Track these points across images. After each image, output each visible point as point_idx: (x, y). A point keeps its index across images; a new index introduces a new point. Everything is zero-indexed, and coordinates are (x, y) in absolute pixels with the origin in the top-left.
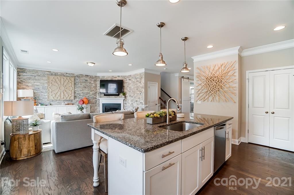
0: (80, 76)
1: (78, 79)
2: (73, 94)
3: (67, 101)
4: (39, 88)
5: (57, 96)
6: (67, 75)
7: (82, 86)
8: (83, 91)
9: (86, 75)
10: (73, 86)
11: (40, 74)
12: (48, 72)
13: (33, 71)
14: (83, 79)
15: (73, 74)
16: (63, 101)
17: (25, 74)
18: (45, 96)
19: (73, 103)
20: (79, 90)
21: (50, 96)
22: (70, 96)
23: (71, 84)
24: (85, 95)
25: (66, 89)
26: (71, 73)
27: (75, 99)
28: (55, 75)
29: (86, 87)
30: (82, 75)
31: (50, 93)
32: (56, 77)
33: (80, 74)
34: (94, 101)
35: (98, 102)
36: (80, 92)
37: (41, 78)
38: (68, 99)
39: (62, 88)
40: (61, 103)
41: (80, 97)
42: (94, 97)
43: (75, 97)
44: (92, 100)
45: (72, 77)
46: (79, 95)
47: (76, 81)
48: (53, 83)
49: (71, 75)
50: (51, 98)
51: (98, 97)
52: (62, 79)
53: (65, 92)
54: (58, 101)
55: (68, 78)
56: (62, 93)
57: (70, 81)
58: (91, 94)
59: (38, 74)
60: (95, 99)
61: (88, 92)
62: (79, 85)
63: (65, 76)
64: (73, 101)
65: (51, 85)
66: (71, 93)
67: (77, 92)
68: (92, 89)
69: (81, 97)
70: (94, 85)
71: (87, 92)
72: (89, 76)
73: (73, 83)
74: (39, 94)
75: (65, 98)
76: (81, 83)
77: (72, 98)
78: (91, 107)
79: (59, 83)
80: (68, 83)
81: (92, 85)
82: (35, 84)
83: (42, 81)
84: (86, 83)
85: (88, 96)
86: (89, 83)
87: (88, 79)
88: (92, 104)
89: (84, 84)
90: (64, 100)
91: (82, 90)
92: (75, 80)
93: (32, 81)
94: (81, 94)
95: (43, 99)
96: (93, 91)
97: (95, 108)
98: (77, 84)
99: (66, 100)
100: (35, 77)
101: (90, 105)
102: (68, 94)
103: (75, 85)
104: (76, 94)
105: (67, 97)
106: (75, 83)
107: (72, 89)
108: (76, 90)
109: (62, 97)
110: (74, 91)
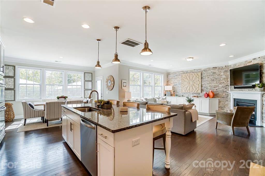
0: (207, 70)
1: (205, 73)
2: (200, 88)
3: (195, 93)
4: (177, 84)
5: (187, 90)
6: (195, 71)
7: (209, 79)
8: (211, 84)
9: (213, 68)
10: (200, 80)
11: (177, 74)
12: (182, 71)
13: (173, 73)
14: (211, 72)
15: (200, 69)
17: (170, 76)
18: (180, 89)
19: (200, 95)
20: (206, 84)
21: (183, 89)
22: (197, 89)
23: (198, 78)
24: (212, 88)
25: (194, 84)
26: (198, 69)
27: (201, 92)
28: (186, 73)
29: (213, 80)
30: (209, 68)
31: (183, 87)
32: (187, 75)
33: (207, 68)
34: (224, 94)
35: (229, 96)
36: (208, 86)
37: (178, 77)
38: (196, 92)
39: (191, 83)
41: (207, 90)
42: (225, 90)
43: (202, 90)
44: (221, 94)
45: (199, 72)
46: (206, 89)
47: (203, 75)
48: (185, 80)
49: (198, 70)
50: (183, 91)
51: (230, 90)
52: (191, 76)
53: (193, 86)
54: (188, 94)
55: (196, 74)
56: (191, 88)
57: (197, 76)
58: (220, 87)
59: (176, 74)
60: (226, 93)
61: (217, 85)
62: (206, 79)
63: (193, 72)
64: (200, 94)
65: (183, 81)
66: (198, 87)
67: (204, 86)
68: (221, 81)
69: (209, 90)
70: (224, 76)
71: (215, 85)
72: (218, 67)
73: (200, 77)
74: (177, 88)
75: (193, 91)
76: (209, 77)
77: (200, 91)
78: (220, 102)
79: (189, 79)
80: (196, 78)
81: (222, 77)
82: (175, 81)
83: (178, 79)
84: (213, 75)
85: (216, 90)
86: (218, 75)
87: (216, 71)
88: (222, 98)
89: (211, 77)
90: (193, 93)
91: (209, 83)
92: (201, 75)
93: (173, 80)
94: (209, 88)
95: (179, 92)
96: (223, 84)
97: (226, 103)
98: (204, 78)
100: (175, 77)
101: (219, 99)
102: (196, 88)
103: (202, 79)
104: (203, 88)
105: (195, 90)
106: (201, 77)
107: (199, 83)
108: (203, 83)
109: (191, 90)
110: (201, 85)
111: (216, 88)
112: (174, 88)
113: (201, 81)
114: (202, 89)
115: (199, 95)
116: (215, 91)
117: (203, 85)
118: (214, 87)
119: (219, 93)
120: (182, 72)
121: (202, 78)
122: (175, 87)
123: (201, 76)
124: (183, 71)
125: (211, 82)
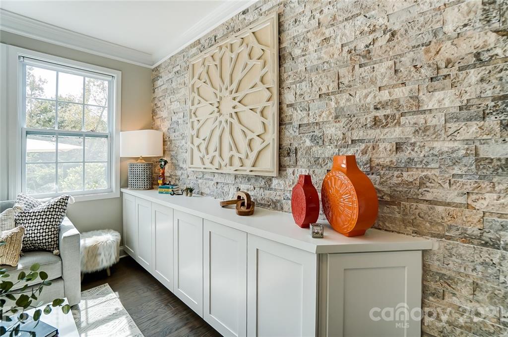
2: (272, 136)
3: (249, 179)
4: (177, 123)
5: (211, 153)
6: (248, 17)
8: (345, 96)
10: (272, 77)
12: (194, 44)
13: (169, 64)
16: (231, 180)
17: (160, 82)
18: (186, 151)
19: (273, 196)
21: (196, 150)
22: (257, 145)
23: (260, 63)
24: (357, 134)
25: (240, 108)
27: (281, 167)
28: (210, 46)
31: (195, 138)
36: (322, 111)
37: (182, 79)
38: (247, 170)
39: (228, 105)
40: (226, 189)
41: (317, 151)
43: (284, 153)
44: (453, 196)
45: (267, 15)
46: (313, 139)
47: (292, 31)
48: (203, 89)
49: (264, 9)
52: (228, 55)
53: (235, 121)
55: (249, 34)
56: (227, 138)
57: (258, 50)
59: (176, 69)
61: (401, 93)
62: (313, 58)
63: (237, 31)
64: (275, 182)
65: (197, 98)
66: (260, 130)
67: (296, 116)
68: (448, 51)
69: (329, 151)
71: (385, 96)
73: (272, 55)
74: (178, 143)
75: (237, 162)
76: (328, 32)
79: (218, 83)
80: (251, 63)
82: (173, 106)
83: (183, 91)
85: (398, 147)
90: (235, 176)
91: (333, 86)
93: (168, 100)
94: (333, 130)
95: (183, 166)
98: (297, 52)
99: (243, 177)
100: (172, 83)
101: (425, 252)
102: (250, 135)
103: (288, 64)
104: (290, 132)
105: (243, 156)
106: (280, 50)
107: (268, 94)
108: (289, 98)
109: (226, 155)
110: (281, 111)
111: (395, 133)
112: (171, 141)
113: (281, 82)
114: (286, 143)
115: (270, 189)
116: (384, 156)
117: (288, 111)
118: (376, 122)
119: (422, 182)
120: (194, 50)
121: (281, 59)
122: (172, 137)
123: (280, 42)
124: (199, 41)
125: (345, 81)
